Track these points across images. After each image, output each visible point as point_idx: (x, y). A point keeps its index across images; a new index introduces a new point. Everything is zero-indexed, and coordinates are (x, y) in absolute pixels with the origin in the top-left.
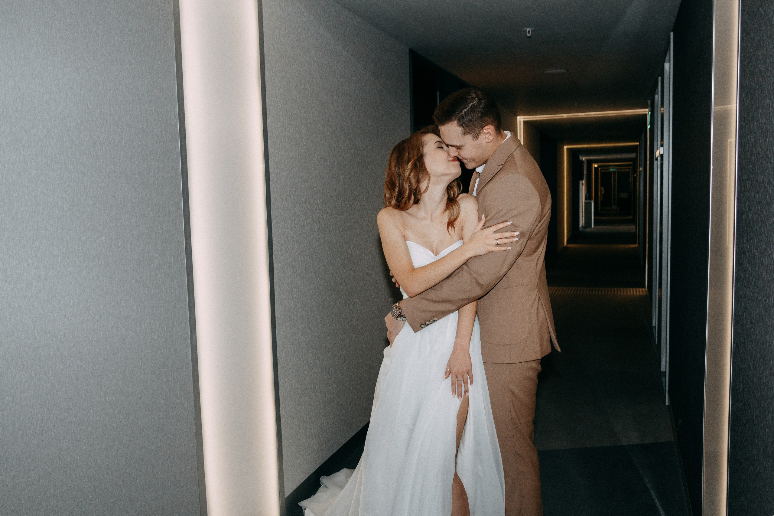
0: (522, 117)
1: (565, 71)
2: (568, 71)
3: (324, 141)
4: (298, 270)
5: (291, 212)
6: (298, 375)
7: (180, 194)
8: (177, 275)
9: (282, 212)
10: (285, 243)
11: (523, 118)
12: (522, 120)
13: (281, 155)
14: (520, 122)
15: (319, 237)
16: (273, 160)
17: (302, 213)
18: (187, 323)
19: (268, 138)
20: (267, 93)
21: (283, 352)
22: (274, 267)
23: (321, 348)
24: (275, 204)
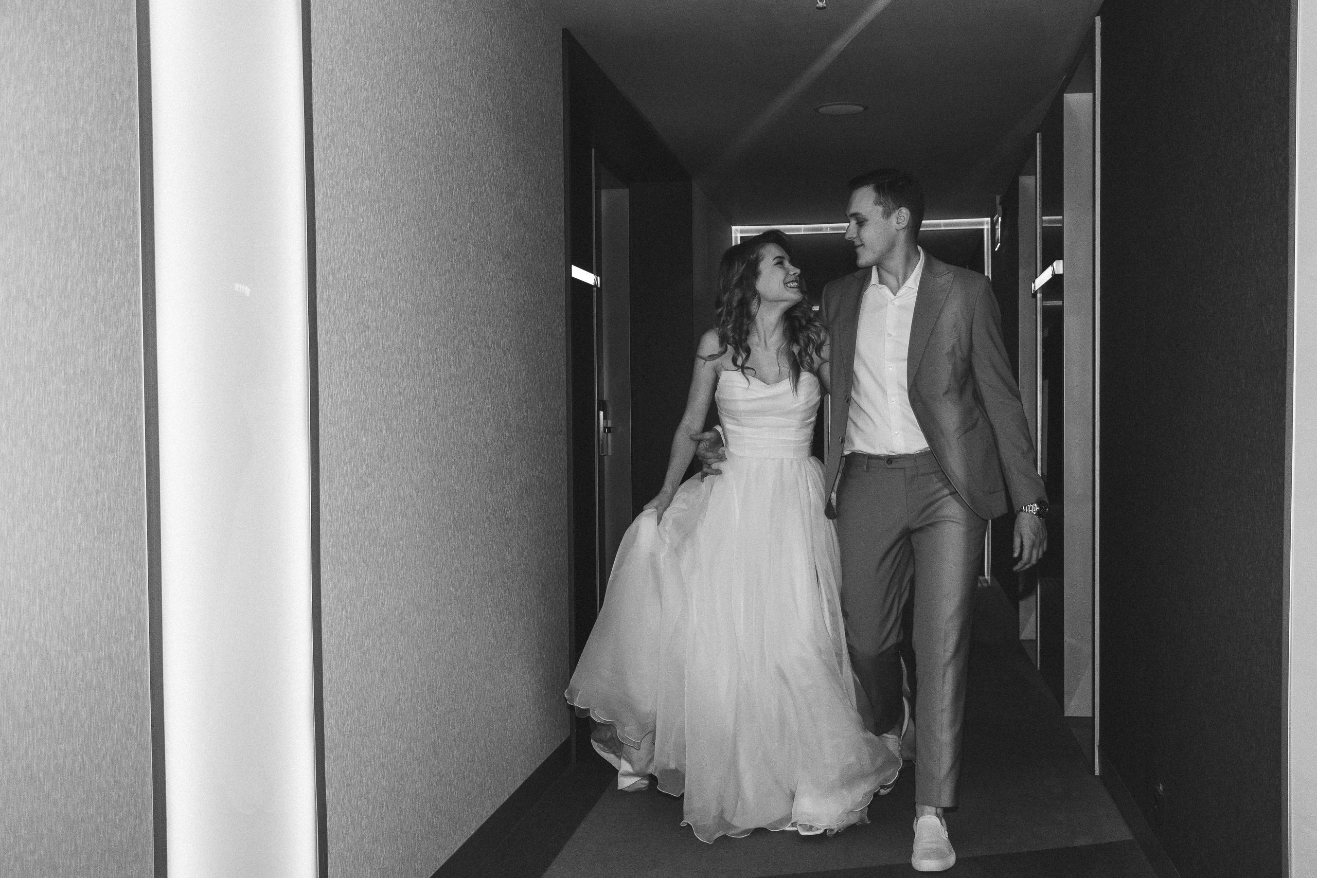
0: (739, 228)
1: (861, 109)
2: (866, 108)
3: (415, 176)
4: (365, 450)
5: (353, 314)
6: (361, 690)
7: (135, 213)
8: (124, 405)
9: (337, 312)
10: (341, 383)
11: (742, 232)
12: (739, 235)
13: (337, 184)
14: (736, 238)
15: (405, 385)
16: (322, 190)
17: (374, 324)
18: (142, 527)
19: (315, 137)
20: (314, 36)
21: (332, 634)
22: (321, 431)
23: (404, 638)
24: (324, 289)
